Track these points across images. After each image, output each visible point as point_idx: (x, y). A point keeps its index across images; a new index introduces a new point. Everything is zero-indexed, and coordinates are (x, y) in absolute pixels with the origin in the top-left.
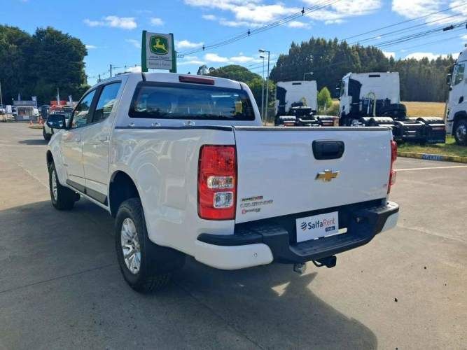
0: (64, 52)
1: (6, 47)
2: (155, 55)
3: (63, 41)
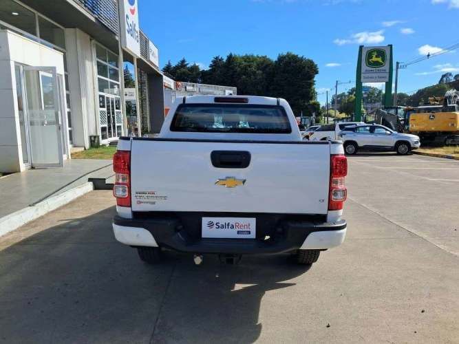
1: (254, 73)
2: (371, 69)
3: (298, 64)
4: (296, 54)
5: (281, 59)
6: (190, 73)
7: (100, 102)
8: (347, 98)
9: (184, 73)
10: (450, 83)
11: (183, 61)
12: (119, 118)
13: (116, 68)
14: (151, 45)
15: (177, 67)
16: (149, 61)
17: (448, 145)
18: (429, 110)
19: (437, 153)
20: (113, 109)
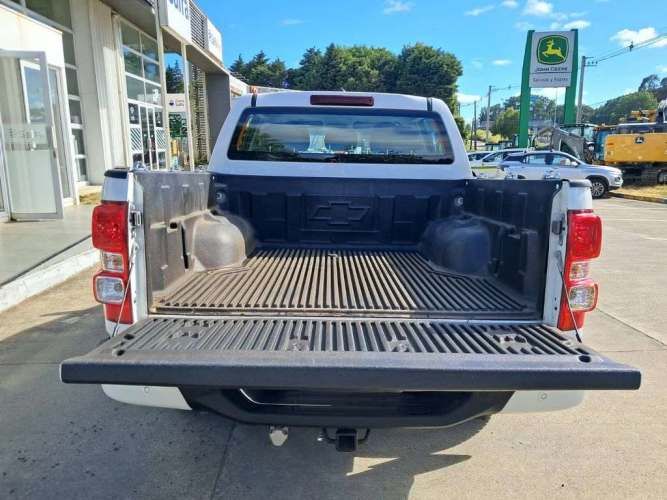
0: (432, 74)
1: (367, 74)
2: (544, 67)
3: (433, 59)
4: (429, 45)
5: (407, 53)
6: (270, 73)
7: (131, 115)
8: (503, 113)
9: (262, 73)
10: (654, 91)
11: (261, 56)
12: (160, 140)
13: (155, 62)
14: (210, 27)
15: (252, 65)
16: (208, 52)
17: (662, 184)
18: (635, 130)
19: (649, 195)
20: (152, 127)
